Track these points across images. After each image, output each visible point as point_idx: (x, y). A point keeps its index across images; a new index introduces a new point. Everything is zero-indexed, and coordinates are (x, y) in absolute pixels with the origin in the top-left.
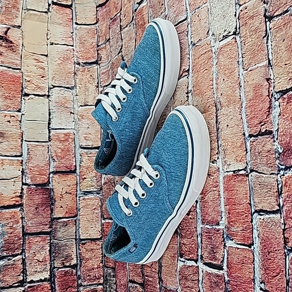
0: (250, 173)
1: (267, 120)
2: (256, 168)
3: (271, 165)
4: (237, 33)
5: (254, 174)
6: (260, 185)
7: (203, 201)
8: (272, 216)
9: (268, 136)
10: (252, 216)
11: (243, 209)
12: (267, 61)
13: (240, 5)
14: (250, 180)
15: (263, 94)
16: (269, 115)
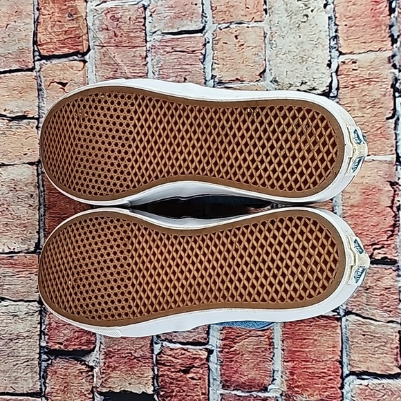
0: (344, 316)
1: (389, 242)
2: (357, 310)
3: (390, 309)
4: (331, 95)
5: (352, 318)
6: (364, 335)
7: (226, 350)
8: (385, 381)
9: (389, 267)
10: (343, 380)
11: (324, 369)
12: (395, 156)
13: (341, 53)
14: (343, 326)
15: (381, 203)
16: (392, 236)
